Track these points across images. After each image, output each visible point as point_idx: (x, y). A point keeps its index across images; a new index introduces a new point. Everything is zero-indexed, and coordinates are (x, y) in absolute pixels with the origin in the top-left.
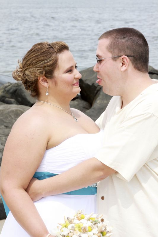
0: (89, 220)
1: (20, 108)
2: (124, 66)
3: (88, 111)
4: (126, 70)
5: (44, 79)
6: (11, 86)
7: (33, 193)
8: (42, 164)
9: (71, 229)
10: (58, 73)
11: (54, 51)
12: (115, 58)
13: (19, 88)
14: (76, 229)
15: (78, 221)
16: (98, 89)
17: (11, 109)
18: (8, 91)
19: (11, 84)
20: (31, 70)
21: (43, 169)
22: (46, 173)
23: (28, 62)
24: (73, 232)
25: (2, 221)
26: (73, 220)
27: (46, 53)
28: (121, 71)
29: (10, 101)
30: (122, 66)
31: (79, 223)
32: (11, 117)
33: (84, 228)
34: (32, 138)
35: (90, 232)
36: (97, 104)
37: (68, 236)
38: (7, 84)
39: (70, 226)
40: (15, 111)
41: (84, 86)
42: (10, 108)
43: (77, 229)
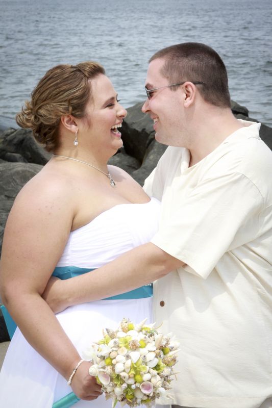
0: (141, 331)
1: (29, 167)
2: (188, 99)
3: (136, 172)
4: (192, 105)
5: (70, 119)
6: (15, 133)
7: (54, 300)
8: (65, 254)
9: (114, 347)
10: (93, 109)
11: (83, 75)
12: (174, 86)
13: (28, 137)
14: (120, 346)
15: (124, 333)
16: (150, 137)
17: (15, 170)
18: (11, 141)
19: (16, 130)
20: (48, 107)
21: (67, 262)
22: (71, 268)
23: (44, 96)
24: (116, 351)
25: (4, 344)
26: (115, 334)
27: (71, 79)
28: (185, 107)
29: (14, 156)
30: (186, 99)
31: (126, 337)
32: (16, 182)
33: (133, 342)
34: (50, 214)
35: (144, 349)
36: (150, 160)
37: (109, 357)
38: (9, 131)
39: (111, 343)
40: (21, 172)
41: (129, 132)
42: (13, 168)
43: (122, 345)
